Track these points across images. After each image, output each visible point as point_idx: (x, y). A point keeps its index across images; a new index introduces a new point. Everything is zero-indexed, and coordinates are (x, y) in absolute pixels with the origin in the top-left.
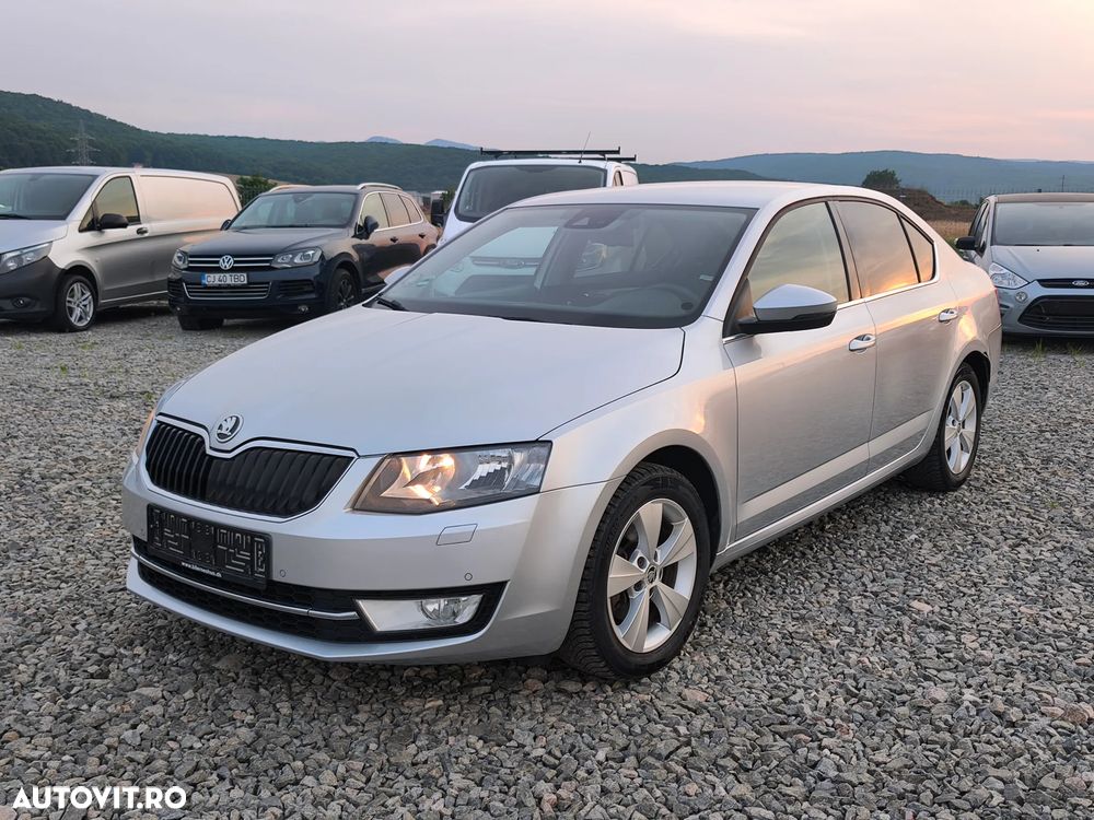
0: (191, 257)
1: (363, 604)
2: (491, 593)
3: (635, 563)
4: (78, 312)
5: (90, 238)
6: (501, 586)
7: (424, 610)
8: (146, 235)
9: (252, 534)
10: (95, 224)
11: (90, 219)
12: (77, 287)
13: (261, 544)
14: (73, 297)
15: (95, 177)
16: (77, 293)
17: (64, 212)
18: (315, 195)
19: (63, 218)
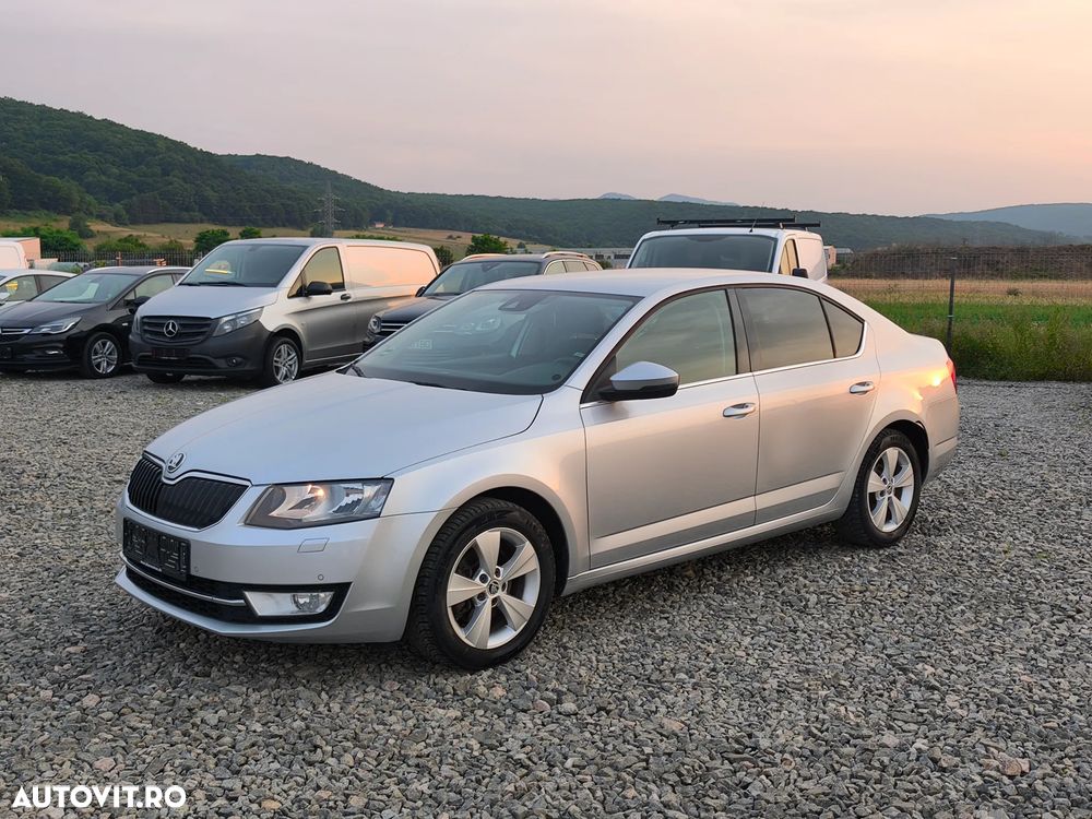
0: (384, 322)
1: (249, 595)
2: (340, 590)
3: (477, 579)
4: (284, 370)
5: (299, 304)
6: (347, 585)
7: (296, 603)
8: (349, 301)
9: (179, 540)
10: (305, 291)
11: (298, 286)
12: (284, 348)
13: (183, 547)
14: (279, 357)
15: (305, 247)
16: (284, 354)
17: (274, 281)
18: (503, 264)
19: (275, 285)
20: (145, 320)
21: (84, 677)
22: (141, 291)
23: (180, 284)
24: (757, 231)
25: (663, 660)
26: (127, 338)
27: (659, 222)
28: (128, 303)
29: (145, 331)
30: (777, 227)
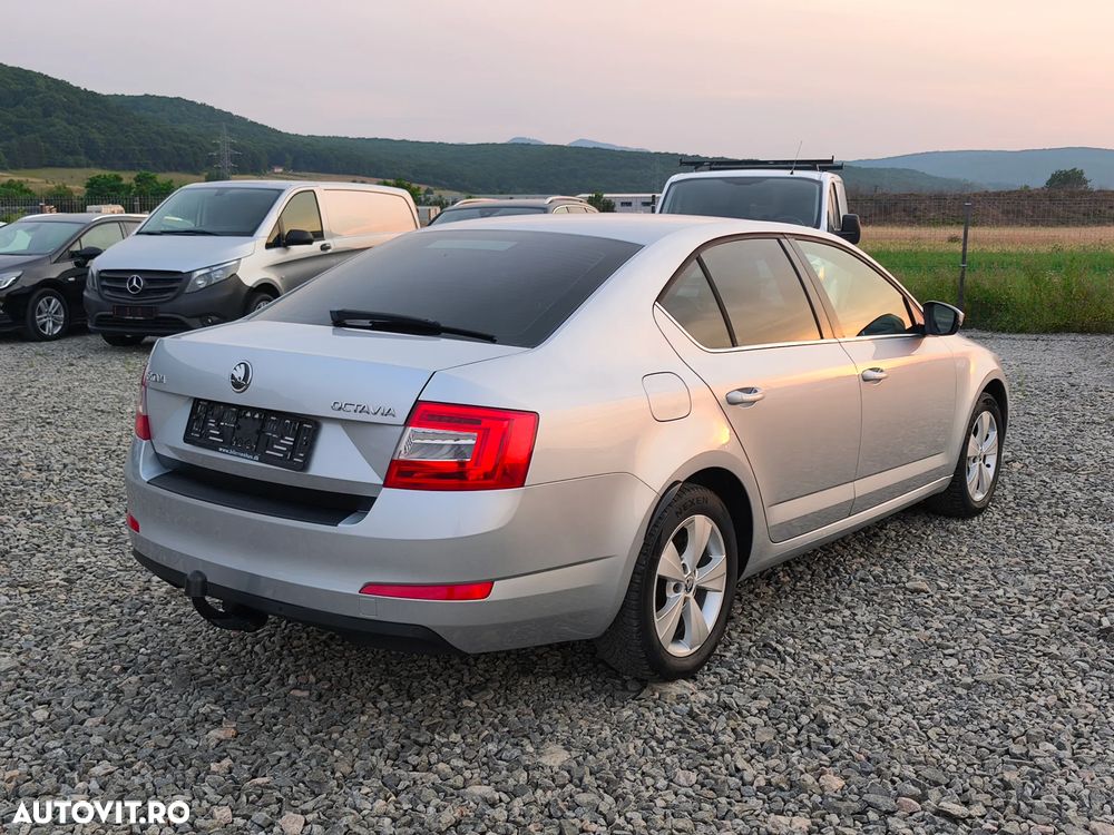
5: (276, 255)
8: (329, 251)
10: (280, 241)
11: (276, 234)
12: (262, 305)
15: (280, 191)
17: (251, 229)
18: (503, 210)
19: (251, 233)
20: (103, 275)
22: (88, 241)
23: (138, 233)
24: (798, 174)
26: (82, 295)
28: (73, 255)
29: (104, 287)
30: (814, 169)
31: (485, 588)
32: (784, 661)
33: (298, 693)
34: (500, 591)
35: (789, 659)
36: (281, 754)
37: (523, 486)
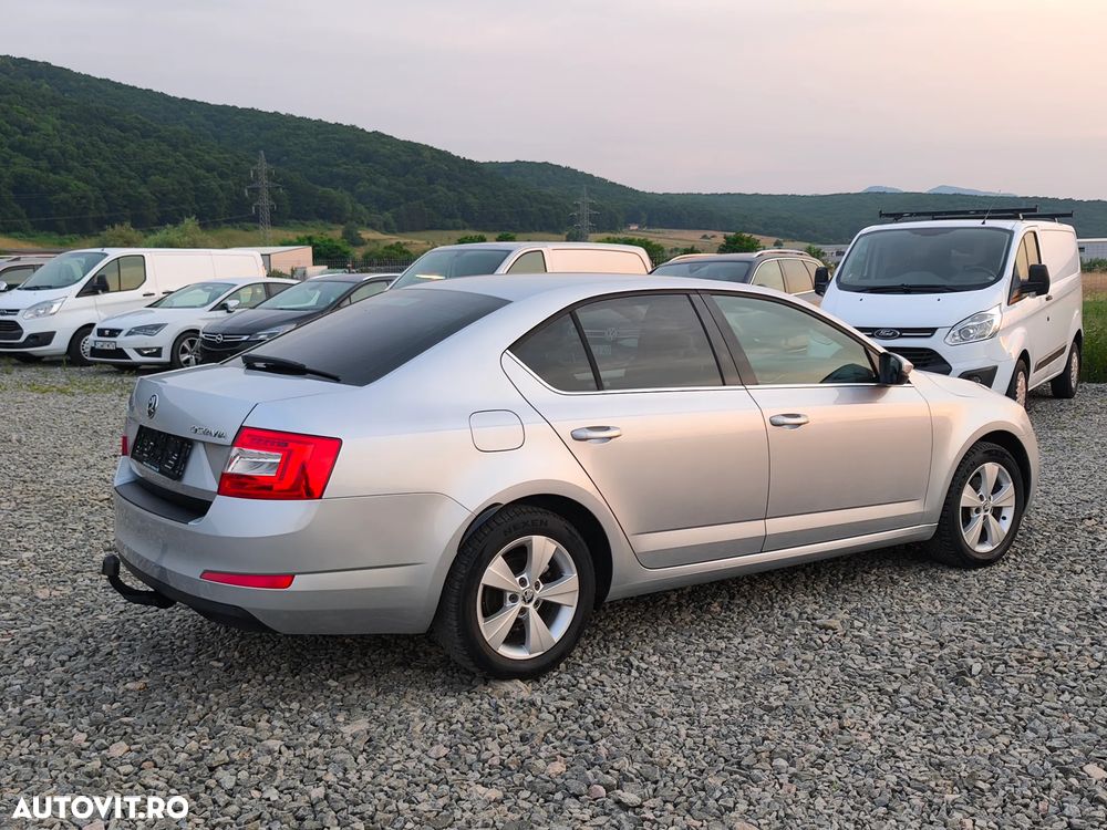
15: (509, 252)
18: (711, 265)
21: (125, 720)
24: (990, 223)
25: (764, 739)
27: (881, 215)
30: (1017, 218)
31: (287, 579)
32: (629, 673)
33: (215, 664)
34: (300, 583)
35: (634, 673)
36: (160, 703)
37: (320, 498)
